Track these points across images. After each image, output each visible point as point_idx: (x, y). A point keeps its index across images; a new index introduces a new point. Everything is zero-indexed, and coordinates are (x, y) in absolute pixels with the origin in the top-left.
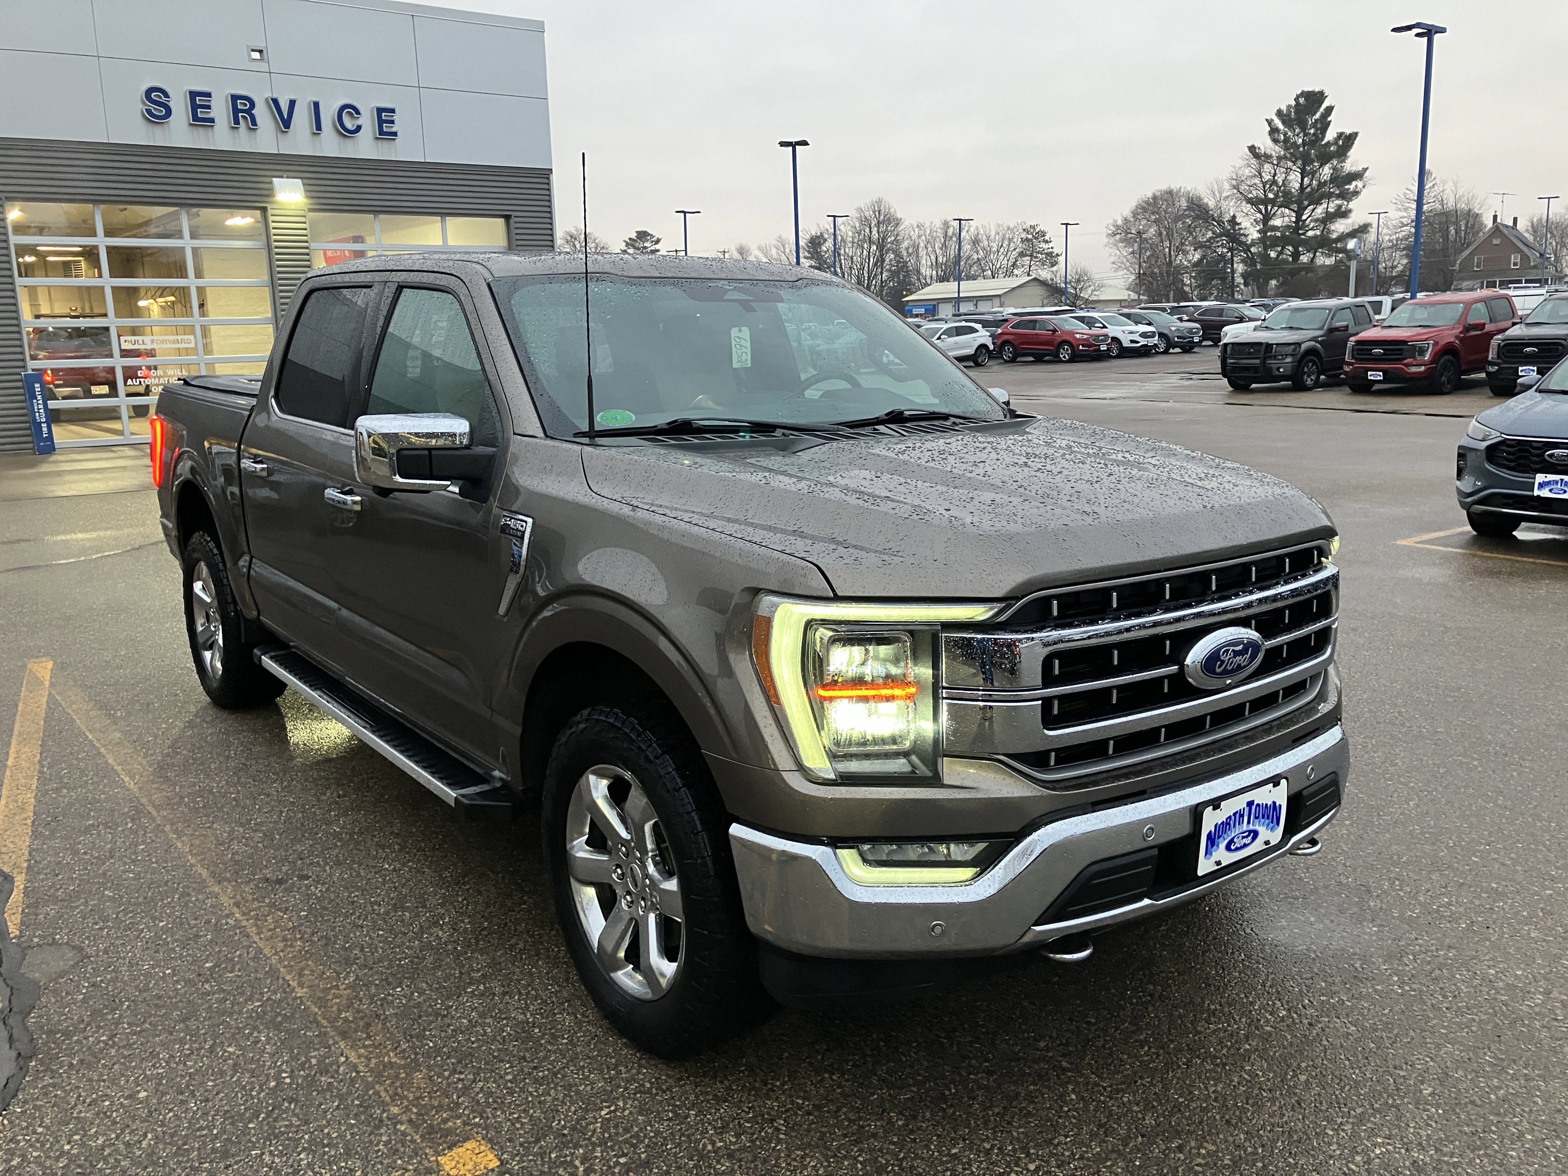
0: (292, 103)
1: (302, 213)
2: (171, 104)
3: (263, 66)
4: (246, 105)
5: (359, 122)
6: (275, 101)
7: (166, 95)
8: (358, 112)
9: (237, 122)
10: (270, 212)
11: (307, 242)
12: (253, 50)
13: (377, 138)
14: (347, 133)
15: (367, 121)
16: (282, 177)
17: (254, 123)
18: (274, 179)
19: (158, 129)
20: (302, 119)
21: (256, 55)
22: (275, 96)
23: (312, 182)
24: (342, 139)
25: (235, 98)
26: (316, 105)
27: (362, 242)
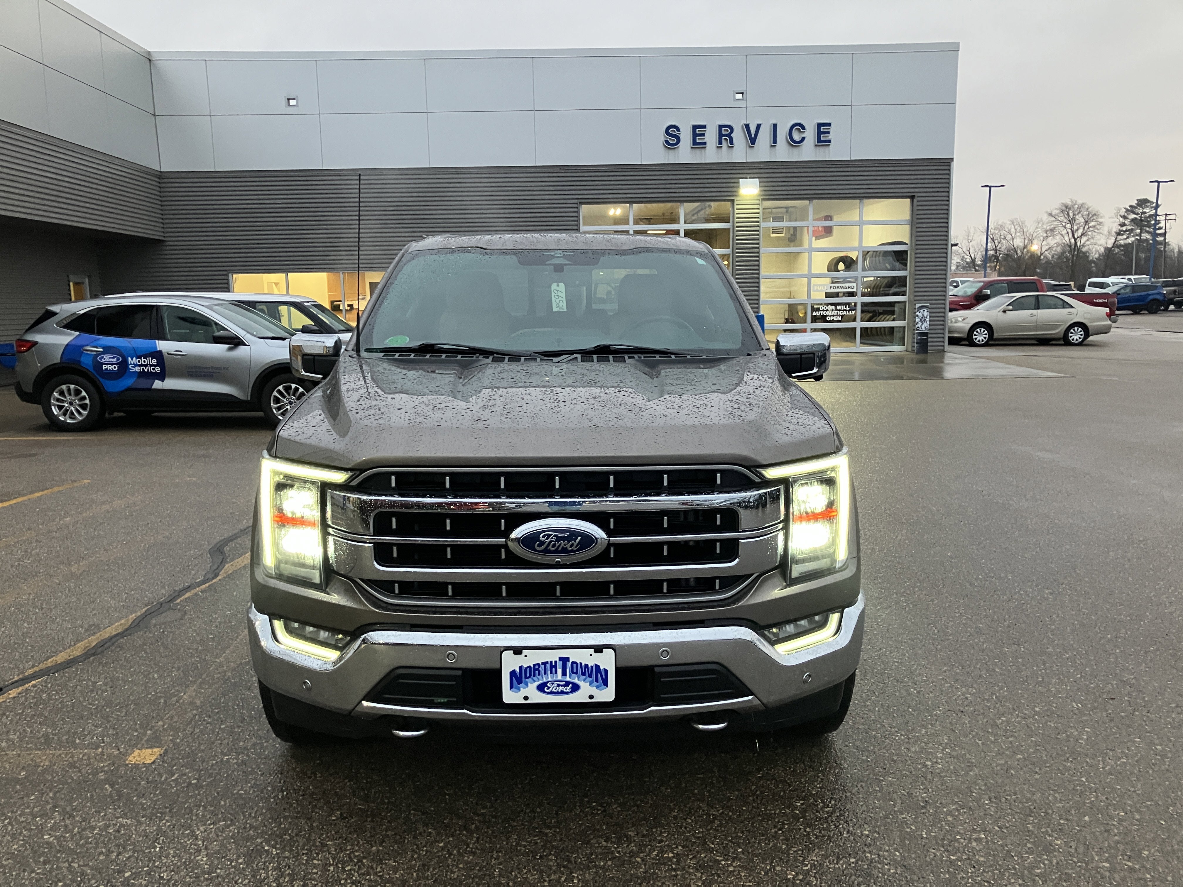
0: (759, 126)
1: (757, 202)
2: (681, 136)
3: (742, 104)
4: (727, 131)
5: (803, 135)
6: (747, 126)
7: (678, 130)
8: (804, 128)
9: (720, 143)
10: (736, 202)
11: (758, 222)
12: (737, 93)
13: (816, 145)
14: (794, 143)
15: (810, 134)
16: (746, 178)
17: (732, 143)
18: (741, 180)
19: (671, 153)
20: (764, 136)
21: (740, 96)
22: (748, 123)
23: (765, 180)
24: (791, 148)
25: (721, 127)
26: (775, 126)
27: (831, 220)
